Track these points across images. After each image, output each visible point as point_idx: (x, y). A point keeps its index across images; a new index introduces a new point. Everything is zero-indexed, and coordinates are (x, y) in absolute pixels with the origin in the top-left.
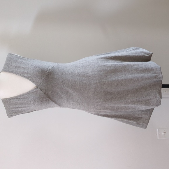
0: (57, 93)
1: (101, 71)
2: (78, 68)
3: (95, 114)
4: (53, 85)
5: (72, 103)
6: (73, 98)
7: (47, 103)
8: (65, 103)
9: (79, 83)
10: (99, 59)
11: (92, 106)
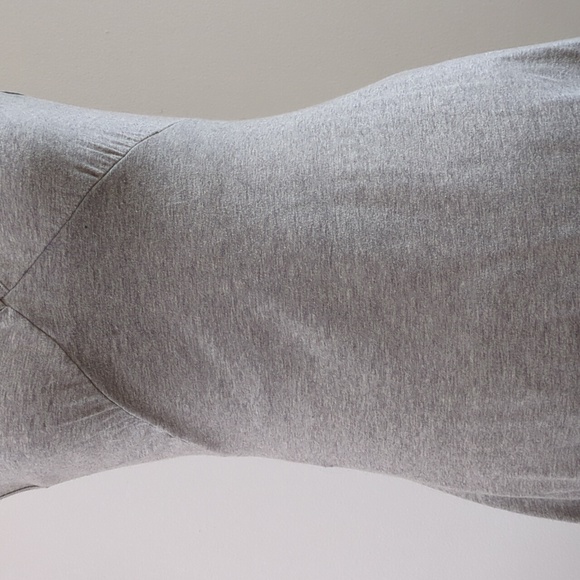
0: (183, 350)
1: (542, 148)
2: (351, 141)
3: (490, 501)
4: (142, 277)
5: (310, 422)
6: (312, 384)
7: (105, 433)
8: (256, 423)
9: (366, 259)
10: (519, 66)
11: (473, 448)
